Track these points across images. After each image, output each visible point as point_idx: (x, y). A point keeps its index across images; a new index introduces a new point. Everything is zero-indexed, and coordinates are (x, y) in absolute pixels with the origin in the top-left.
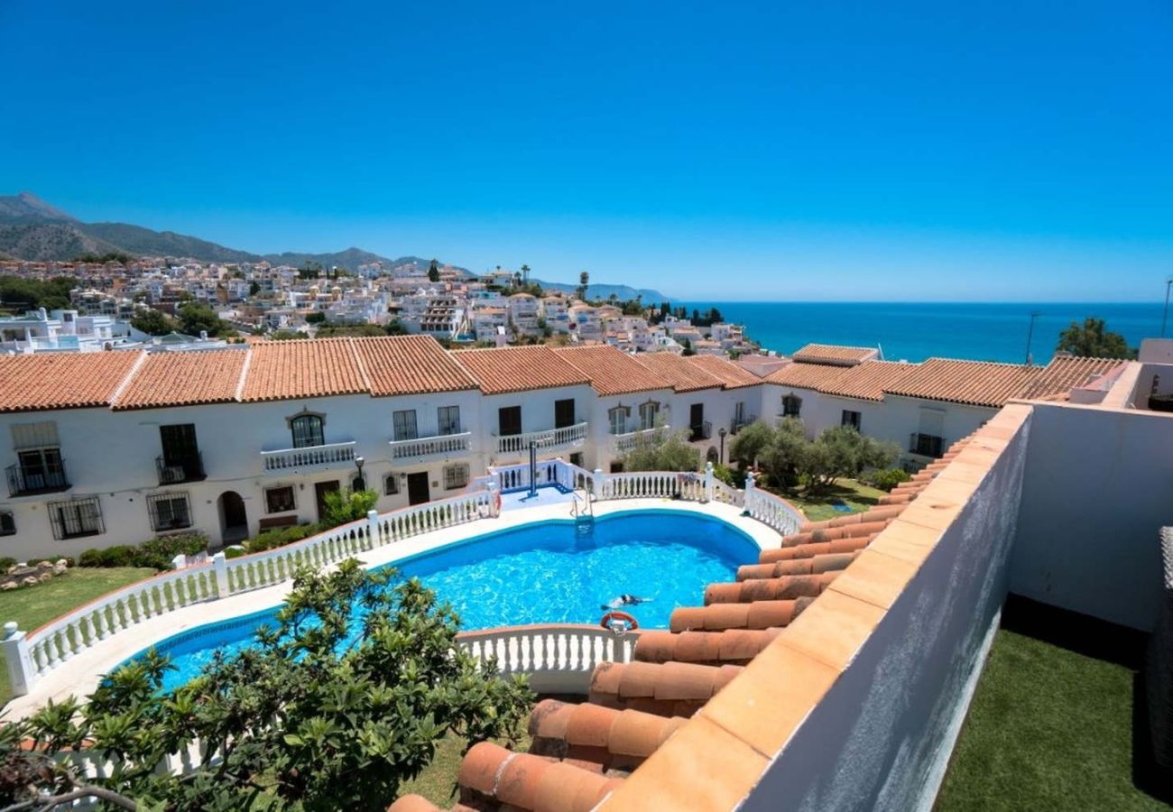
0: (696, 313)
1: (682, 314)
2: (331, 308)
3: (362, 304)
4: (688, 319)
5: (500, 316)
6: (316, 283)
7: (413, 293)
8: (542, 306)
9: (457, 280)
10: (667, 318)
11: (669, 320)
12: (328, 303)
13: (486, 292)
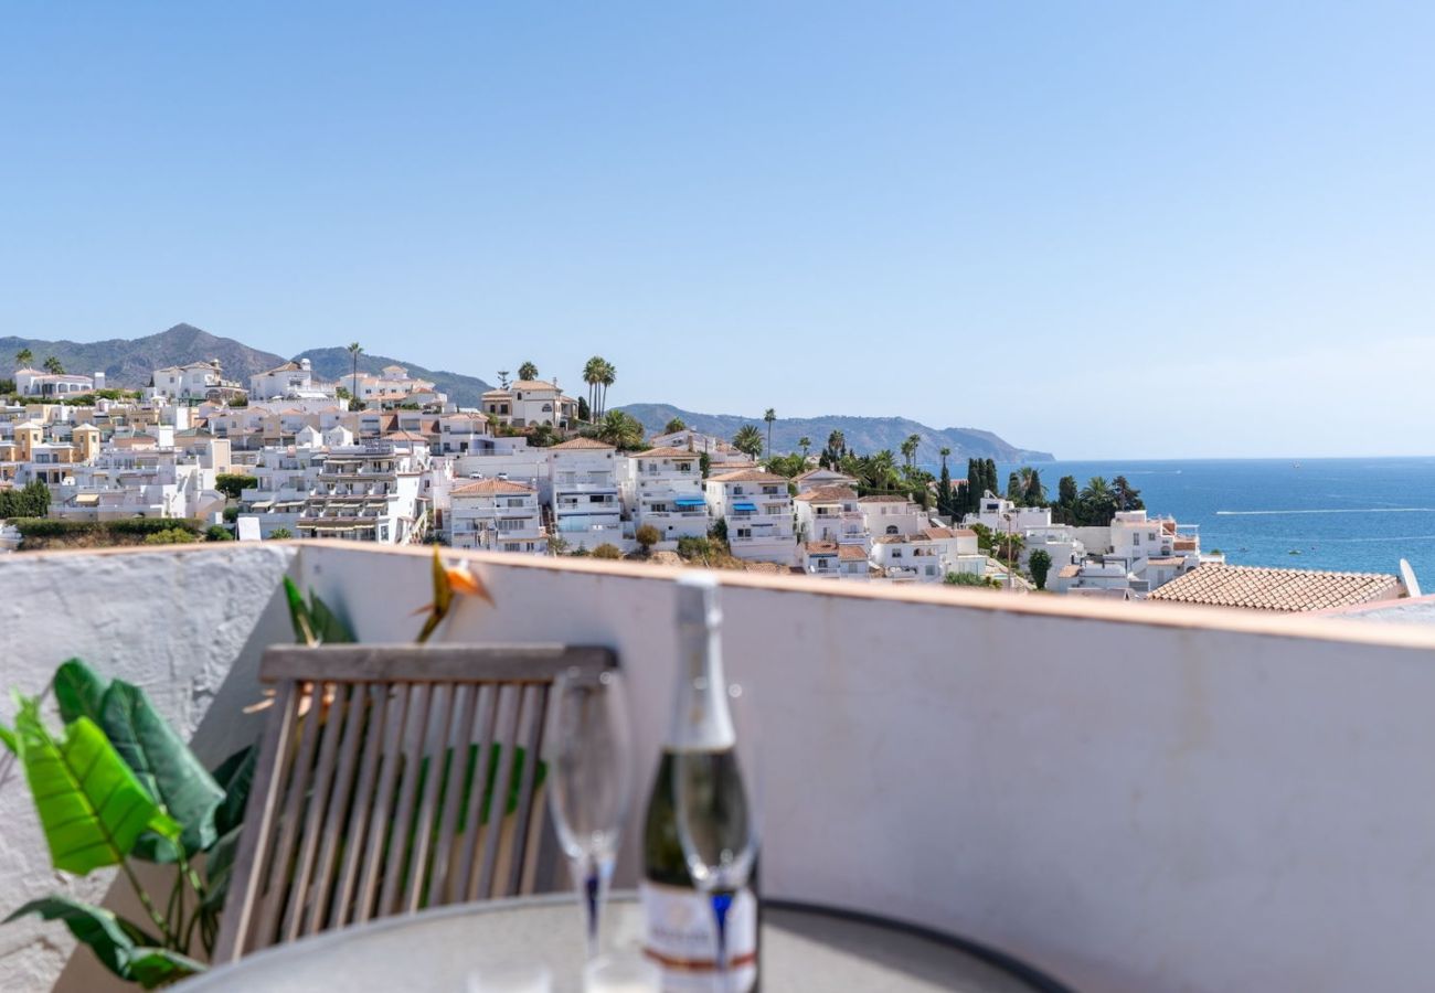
0: (1066, 486)
1: (1028, 494)
2: (69, 481)
3: (151, 471)
4: (1043, 506)
5: (516, 501)
6: (39, 416)
7: (289, 440)
8: (633, 473)
9: (414, 407)
10: (984, 502)
11: (993, 507)
12: (61, 467)
13: (487, 437)
